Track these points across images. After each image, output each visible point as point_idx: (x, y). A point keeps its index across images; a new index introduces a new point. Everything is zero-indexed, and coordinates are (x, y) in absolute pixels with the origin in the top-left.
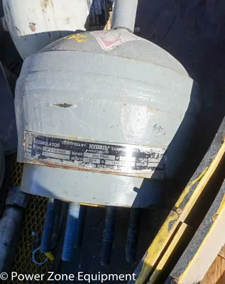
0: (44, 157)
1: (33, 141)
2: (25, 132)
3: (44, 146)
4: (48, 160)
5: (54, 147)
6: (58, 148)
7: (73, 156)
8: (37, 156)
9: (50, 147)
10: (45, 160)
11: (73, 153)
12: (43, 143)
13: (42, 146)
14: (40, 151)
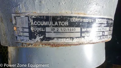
0: (50, 39)
1: (29, 24)
2: (13, 15)
3: (48, 26)
4: (55, 41)
5: (61, 26)
6: (67, 26)
7: (84, 32)
8: (38, 38)
9: (56, 26)
10: (50, 41)
11: (83, 30)
12: (45, 23)
13: (44, 27)
14: (43, 33)
